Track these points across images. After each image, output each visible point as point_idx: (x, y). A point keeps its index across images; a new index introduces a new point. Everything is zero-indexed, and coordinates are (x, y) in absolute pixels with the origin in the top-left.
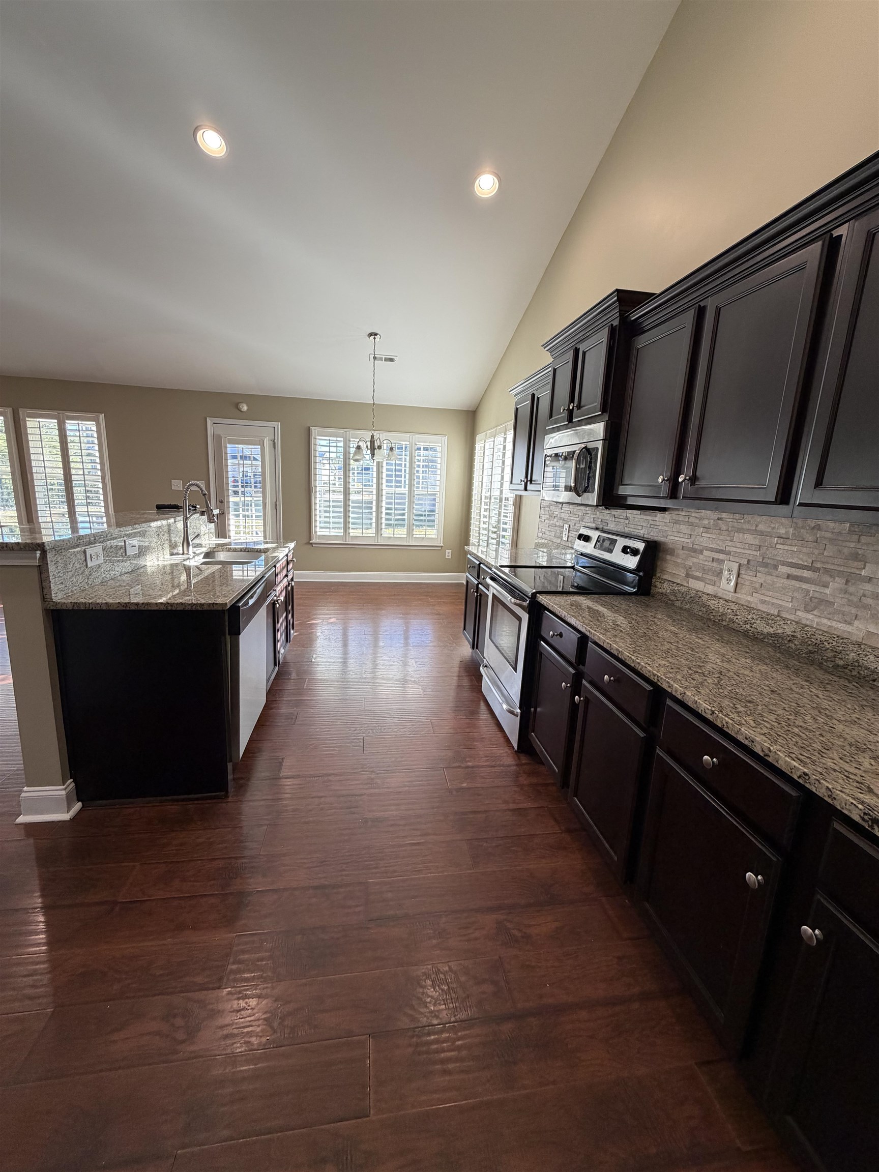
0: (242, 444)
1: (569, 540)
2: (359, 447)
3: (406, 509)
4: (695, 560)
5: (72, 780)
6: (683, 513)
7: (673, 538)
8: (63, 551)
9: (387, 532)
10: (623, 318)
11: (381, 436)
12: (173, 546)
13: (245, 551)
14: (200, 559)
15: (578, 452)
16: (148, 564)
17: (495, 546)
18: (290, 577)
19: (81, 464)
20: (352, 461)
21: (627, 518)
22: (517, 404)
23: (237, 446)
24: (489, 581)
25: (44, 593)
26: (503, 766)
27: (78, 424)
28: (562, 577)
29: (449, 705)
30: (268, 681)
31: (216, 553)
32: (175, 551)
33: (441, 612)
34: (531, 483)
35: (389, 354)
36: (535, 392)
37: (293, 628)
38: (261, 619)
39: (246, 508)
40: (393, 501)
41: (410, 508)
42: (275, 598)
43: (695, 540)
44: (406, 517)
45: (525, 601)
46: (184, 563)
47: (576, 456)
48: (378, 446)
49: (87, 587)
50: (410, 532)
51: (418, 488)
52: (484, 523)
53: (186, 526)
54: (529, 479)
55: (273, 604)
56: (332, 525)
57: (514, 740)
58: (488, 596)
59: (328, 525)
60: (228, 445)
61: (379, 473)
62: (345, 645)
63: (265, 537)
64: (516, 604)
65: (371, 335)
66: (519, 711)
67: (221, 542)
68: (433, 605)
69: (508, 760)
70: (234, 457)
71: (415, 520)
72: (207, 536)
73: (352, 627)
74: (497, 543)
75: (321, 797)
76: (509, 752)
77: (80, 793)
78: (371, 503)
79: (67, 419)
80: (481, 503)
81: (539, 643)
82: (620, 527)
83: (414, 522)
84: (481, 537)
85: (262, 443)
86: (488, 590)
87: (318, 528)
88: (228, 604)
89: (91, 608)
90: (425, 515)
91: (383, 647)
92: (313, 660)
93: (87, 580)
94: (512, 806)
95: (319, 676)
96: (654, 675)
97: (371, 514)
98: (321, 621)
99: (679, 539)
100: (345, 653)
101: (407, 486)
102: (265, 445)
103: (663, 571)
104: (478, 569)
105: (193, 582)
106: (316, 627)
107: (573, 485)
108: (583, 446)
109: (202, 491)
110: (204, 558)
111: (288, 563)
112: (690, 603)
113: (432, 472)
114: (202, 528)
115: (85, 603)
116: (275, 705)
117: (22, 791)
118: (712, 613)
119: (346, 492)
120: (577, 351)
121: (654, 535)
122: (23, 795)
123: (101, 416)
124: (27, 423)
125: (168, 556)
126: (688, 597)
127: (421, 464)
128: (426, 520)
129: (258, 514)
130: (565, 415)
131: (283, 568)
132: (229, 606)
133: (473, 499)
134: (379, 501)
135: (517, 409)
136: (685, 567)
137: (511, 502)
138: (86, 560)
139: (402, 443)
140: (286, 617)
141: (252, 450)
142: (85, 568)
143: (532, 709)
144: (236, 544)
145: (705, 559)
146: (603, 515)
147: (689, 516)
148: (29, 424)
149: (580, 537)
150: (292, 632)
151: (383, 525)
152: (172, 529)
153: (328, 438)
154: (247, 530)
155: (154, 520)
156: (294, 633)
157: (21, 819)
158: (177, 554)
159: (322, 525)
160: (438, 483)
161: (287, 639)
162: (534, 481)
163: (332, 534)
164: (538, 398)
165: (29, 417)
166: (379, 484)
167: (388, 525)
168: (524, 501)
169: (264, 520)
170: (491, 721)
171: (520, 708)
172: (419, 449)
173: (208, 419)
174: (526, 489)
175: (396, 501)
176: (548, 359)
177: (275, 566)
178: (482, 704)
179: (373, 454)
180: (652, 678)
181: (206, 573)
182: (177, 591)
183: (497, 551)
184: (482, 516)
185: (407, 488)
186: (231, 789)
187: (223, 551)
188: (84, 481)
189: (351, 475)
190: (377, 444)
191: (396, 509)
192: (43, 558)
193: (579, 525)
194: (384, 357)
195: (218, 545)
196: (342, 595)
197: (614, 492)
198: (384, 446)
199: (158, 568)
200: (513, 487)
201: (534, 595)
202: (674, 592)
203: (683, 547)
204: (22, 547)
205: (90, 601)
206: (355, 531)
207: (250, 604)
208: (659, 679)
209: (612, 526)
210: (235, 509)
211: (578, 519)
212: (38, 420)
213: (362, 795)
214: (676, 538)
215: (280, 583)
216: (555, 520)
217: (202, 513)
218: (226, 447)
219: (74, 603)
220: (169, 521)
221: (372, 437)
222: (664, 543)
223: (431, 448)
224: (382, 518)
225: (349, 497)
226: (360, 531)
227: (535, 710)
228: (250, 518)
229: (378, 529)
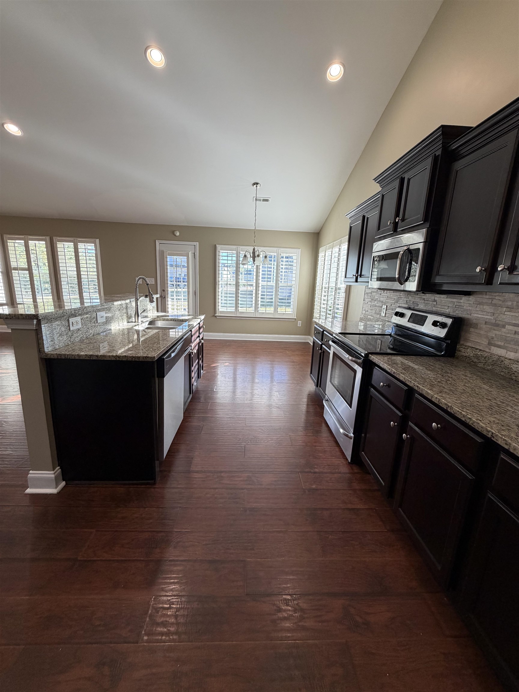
0: (176, 256)
1: (386, 316)
2: (245, 256)
3: (274, 296)
4: (497, 333)
5: (59, 467)
6: (487, 297)
7: (477, 315)
8: (53, 319)
9: (261, 310)
10: (445, 148)
11: (259, 249)
12: (129, 317)
13: (173, 321)
14: (146, 325)
15: (402, 253)
16: (112, 328)
17: (331, 319)
18: (201, 337)
19: (86, 268)
20: (241, 265)
21: (435, 301)
22: (351, 224)
23: (173, 257)
24: (331, 343)
25: (40, 347)
26: (340, 473)
27: (85, 245)
28: (380, 341)
29: (301, 426)
30: (185, 404)
31: (156, 321)
32: (131, 320)
33: (295, 360)
34: (360, 277)
35: (265, 196)
36: (365, 214)
37: (203, 369)
38: (180, 366)
39: (178, 294)
40: (266, 290)
41: (276, 294)
42: (191, 351)
43: (497, 317)
44: (273, 300)
45: (360, 359)
46: (135, 328)
47: (400, 256)
48: (258, 255)
49: (70, 343)
50: (276, 310)
51: (281, 282)
52: (324, 304)
53: (137, 305)
54: (359, 274)
55: (190, 355)
56: (228, 305)
57: (349, 454)
58: (330, 353)
59: (226, 305)
60: (168, 257)
61: (257, 272)
62: (235, 380)
63: (188, 312)
64: (352, 360)
65: (254, 184)
66: (352, 435)
67: (160, 315)
68: (290, 356)
69: (344, 469)
70: (171, 265)
71: (279, 302)
72: (151, 311)
73: (239, 369)
74: (332, 317)
75: (217, 488)
76: (344, 462)
77: (65, 476)
78: (252, 292)
79: (79, 243)
80: (322, 291)
81: (370, 390)
82: (429, 307)
83: (278, 303)
84: (322, 313)
85: (187, 255)
86: (330, 350)
87: (220, 306)
88: (156, 357)
89: (68, 358)
90: (285, 299)
91: (258, 383)
92: (214, 390)
93: (70, 339)
94: (350, 506)
95: (218, 401)
96: (489, 431)
97: (252, 298)
98: (220, 364)
99: (482, 316)
100: (235, 386)
101: (275, 281)
102: (189, 256)
103: (467, 340)
104: (322, 334)
105: (142, 339)
106: (217, 368)
107: (397, 276)
108: (406, 248)
109: (146, 282)
110: (149, 324)
111: (200, 328)
112: (493, 365)
113: (291, 272)
114: (148, 306)
115: (65, 355)
116: (190, 420)
117: (28, 474)
118: (514, 374)
119: (237, 285)
120: (402, 180)
121: (459, 313)
122: (29, 475)
123: (97, 240)
124: (58, 245)
125: (125, 323)
126: (490, 361)
127: (284, 267)
128: (286, 301)
129: (185, 298)
130: (391, 227)
131: (197, 331)
132: (156, 359)
133: (317, 289)
134: (257, 290)
135: (351, 227)
136: (487, 337)
137: (343, 290)
138: (69, 326)
139: (271, 254)
140: (198, 362)
141: (182, 260)
142: (68, 331)
143: (363, 435)
144: (172, 316)
145: (507, 332)
146: (415, 299)
147: (492, 299)
148: (58, 246)
149: (397, 314)
150: (202, 371)
151: (259, 305)
152: (128, 306)
153: (227, 251)
154: (178, 308)
155: (116, 301)
156: (203, 372)
157: (29, 491)
158: (132, 322)
159: (223, 305)
160: (294, 279)
161: (199, 376)
162: (363, 275)
163: (228, 310)
164: (368, 218)
165: (58, 242)
166: (257, 280)
167: (262, 305)
168: (353, 290)
169: (188, 302)
170: (330, 438)
171: (353, 434)
172: (283, 257)
173: (156, 240)
174: (356, 281)
175: (268, 290)
176: (377, 188)
177: (191, 331)
178: (324, 425)
179: (254, 261)
180: (485, 433)
181: (150, 335)
182: (131, 345)
183: (332, 322)
184: (322, 300)
185: (274, 282)
186: (158, 479)
187: (160, 320)
188: (88, 278)
189: (240, 274)
190: (257, 254)
191: (267, 295)
192: (39, 324)
193: (394, 306)
194: (262, 198)
195: (158, 317)
196: (234, 348)
197: (431, 281)
198: (261, 256)
199: (119, 330)
200: (347, 280)
201: (367, 355)
202: (477, 356)
203: (486, 322)
204: (24, 317)
205: (68, 353)
206: (242, 309)
207: (172, 356)
208: (494, 435)
209: (421, 307)
210: (171, 295)
211: (393, 302)
212: (63, 243)
213: (242, 489)
214: (480, 316)
215: (194, 341)
216: (376, 302)
217: (146, 296)
218: (167, 258)
219: (58, 354)
220: (126, 301)
221: (254, 249)
222: (468, 320)
223: (290, 257)
224: (258, 301)
225: (239, 287)
226: (245, 309)
227: (366, 435)
228: (180, 301)
229: (256, 308)
